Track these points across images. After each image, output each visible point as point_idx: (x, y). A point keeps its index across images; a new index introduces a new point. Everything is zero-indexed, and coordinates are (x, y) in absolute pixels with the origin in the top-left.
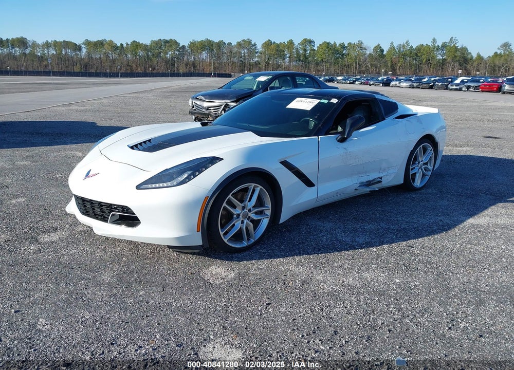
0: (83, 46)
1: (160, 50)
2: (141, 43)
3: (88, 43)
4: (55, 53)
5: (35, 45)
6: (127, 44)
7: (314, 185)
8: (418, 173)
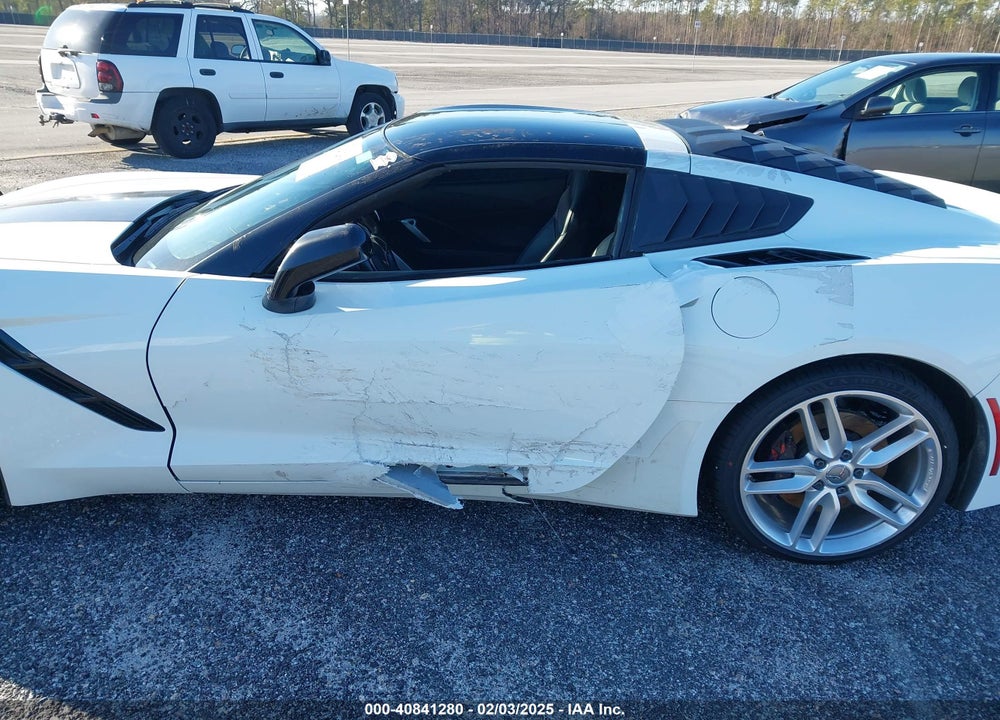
4: (747, 9)
7: (161, 429)
8: (811, 499)
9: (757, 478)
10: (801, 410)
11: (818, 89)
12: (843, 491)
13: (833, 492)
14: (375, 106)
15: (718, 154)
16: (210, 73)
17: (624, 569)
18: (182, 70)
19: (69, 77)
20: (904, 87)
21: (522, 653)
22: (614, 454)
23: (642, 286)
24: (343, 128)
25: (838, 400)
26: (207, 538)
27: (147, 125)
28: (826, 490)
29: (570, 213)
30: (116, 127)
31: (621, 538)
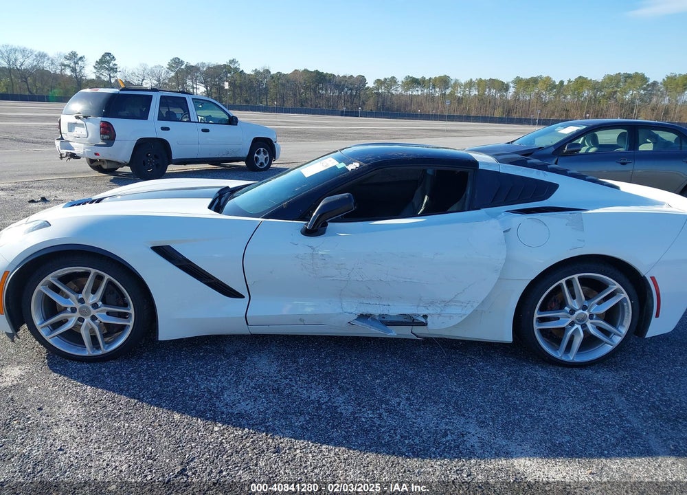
0: (511, 85)
1: (616, 89)
2: (589, 79)
3: (518, 81)
4: (477, 93)
5: (457, 84)
6: (569, 81)
7: (242, 297)
8: (568, 332)
9: (541, 320)
10: (561, 284)
11: (536, 139)
12: (584, 326)
13: (579, 327)
14: (264, 150)
15: (511, 163)
16: (167, 129)
17: (476, 371)
18: (151, 127)
19: (79, 131)
20: (585, 139)
21: (435, 403)
22: (472, 306)
23: (484, 222)
24: (243, 164)
25: (580, 278)
26: (256, 360)
27: (128, 160)
28: (576, 326)
29: (426, 197)
30: (108, 161)
31: (471, 358)
